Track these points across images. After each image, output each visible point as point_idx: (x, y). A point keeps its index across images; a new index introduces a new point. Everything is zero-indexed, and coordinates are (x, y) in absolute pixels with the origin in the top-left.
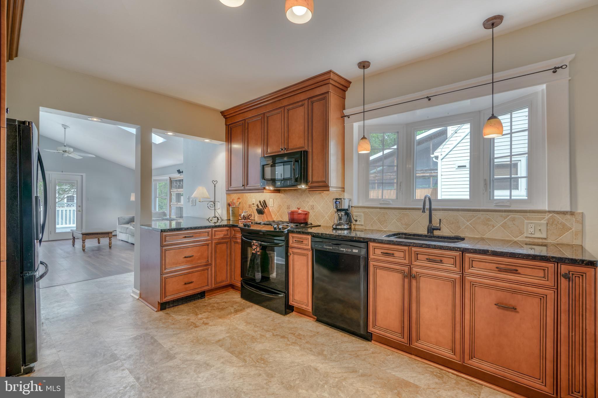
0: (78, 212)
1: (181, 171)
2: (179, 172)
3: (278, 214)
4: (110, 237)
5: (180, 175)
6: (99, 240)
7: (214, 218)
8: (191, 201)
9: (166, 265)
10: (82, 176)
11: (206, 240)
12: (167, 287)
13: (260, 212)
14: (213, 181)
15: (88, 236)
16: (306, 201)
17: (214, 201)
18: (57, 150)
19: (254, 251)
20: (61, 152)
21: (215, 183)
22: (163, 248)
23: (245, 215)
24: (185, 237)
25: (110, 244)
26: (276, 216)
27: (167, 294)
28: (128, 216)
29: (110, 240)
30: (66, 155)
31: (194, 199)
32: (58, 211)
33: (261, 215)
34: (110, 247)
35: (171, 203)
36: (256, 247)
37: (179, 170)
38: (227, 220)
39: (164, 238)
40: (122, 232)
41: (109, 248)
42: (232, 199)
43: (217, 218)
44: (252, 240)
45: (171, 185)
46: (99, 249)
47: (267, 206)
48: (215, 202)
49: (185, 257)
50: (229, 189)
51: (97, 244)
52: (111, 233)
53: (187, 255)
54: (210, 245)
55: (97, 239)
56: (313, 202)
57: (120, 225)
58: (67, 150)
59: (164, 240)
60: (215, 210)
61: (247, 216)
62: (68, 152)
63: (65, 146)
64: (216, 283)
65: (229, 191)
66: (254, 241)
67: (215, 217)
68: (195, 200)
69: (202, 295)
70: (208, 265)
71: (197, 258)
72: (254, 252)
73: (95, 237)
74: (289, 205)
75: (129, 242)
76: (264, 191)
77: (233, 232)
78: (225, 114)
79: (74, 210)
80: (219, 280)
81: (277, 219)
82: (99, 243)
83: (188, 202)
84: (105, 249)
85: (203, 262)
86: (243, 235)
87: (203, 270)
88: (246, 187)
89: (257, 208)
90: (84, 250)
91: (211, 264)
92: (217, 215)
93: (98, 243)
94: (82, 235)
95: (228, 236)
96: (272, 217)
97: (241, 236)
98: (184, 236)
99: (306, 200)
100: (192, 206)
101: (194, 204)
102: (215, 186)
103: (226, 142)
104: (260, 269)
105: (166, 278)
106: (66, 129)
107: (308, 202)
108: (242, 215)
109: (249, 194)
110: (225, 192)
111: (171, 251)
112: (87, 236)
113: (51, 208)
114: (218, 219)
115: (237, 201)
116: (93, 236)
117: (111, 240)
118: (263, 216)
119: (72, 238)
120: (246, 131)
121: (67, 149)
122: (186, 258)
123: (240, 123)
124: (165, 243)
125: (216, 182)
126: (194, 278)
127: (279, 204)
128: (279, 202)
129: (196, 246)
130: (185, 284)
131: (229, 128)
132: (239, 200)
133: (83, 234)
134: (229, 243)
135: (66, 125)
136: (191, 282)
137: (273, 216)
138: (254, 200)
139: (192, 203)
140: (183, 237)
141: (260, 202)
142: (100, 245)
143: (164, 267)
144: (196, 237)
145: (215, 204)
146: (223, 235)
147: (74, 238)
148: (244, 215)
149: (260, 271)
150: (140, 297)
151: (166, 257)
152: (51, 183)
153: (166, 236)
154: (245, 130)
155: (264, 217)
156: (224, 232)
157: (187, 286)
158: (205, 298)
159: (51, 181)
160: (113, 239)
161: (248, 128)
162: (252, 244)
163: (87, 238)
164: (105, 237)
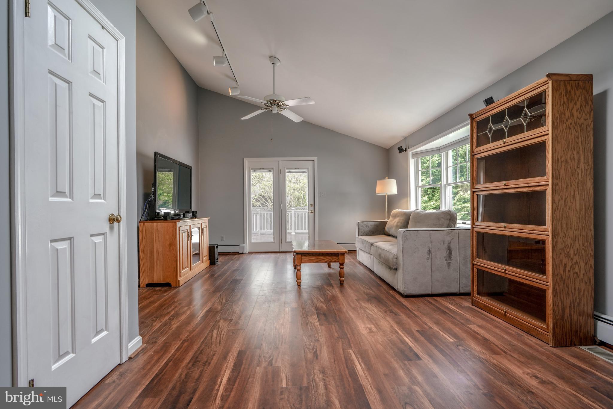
0: (310, 213)
4: (341, 262)
10: (314, 161)
20: (269, 104)
25: (341, 275)
29: (341, 267)
34: (342, 285)
37: (492, 97)
40: (363, 250)
52: (344, 253)
55: (327, 263)
57: (362, 237)
58: (276, 99)
62: (278, 104)
63: (274, 94)
73: (315, 261)
75: (375, 272)
106: (275, 66)
113: (281, 208)
116: (314, 257)
117: (343, 266)
133: (297, 253)
135: (274, 55)
152: (281, 173)
159: (281, 170)
163: (303, 261)
164: (333, 261)
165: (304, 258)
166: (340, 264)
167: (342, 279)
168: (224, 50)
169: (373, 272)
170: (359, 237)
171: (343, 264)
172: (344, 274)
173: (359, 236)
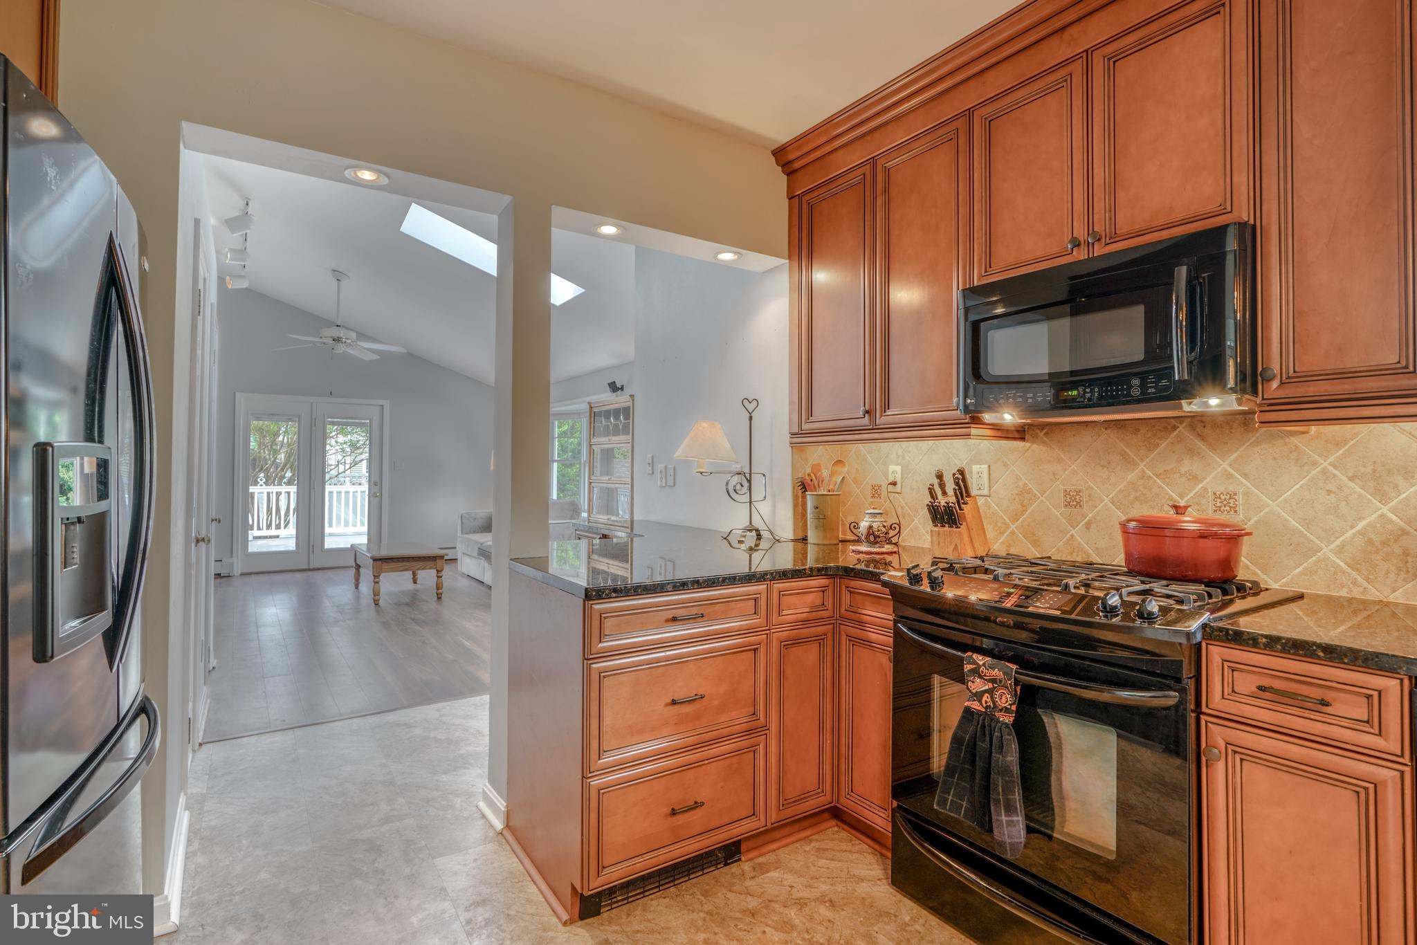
0: (372, 498)
1: (619, 385)
2: (614, 387)
3: (1013, 527)
4: (439, 569)
5: (617, 396)
6: (414, 574)
7: (748, 533)
8: (661, 472)
9: (605, 738)
10: (383, 406)
11: (750, 631)
12: (606, 828)
13: (945, 517)
14: (746, 402)
15: (387, 564)
16: (1181, 476)
17: (747, 470)
18: (321, 338)
19: (980, 701)
20: (330, 341)
21: (750, 406)
22: (594, 666)
23: (875, 525)
24: (674, 619)
25: (439, 586)
26: (1002, 533)
27: (608, 859)
28: (484, 509)
29: (438, 577)
30: (340, 349)
31: (669, 466)
32: (331, 493)
33: (947, 528)
34: (439, 598)
35: (593, 478)
36: (990, 685)
37: (614, 382)
38: (793, 541)
39: (596, 622)
40: (469, 553)
41: (436, 598)
42: (809, 464)
43: (757, 530)
44: (964, 648)
45: (592, 425)
46: (413, 600)
47: (969, 495)
48: (750, 474)
49: (674, 702)
50: (805, 426)
51: (410, 586)
52: (443, 557)
53: (680, 693)
54: (762, 649)
55: (411, 572)
56: (1229, 476)
57: (467, 536)
58: (342, 336)
59: (596, 631)
60: (750, 502)
61: (884, 530)
62: (345, 342)
63: (338, 326)
64: (784, 803)
65: (802, 437)
66: (980, 659)
67: (750, 531)
68: (674, 468)
69: (731, 852)
70: (755, 730)
71: (716, 703)
72: (975, 705)
73: (402, 568)
74: (1078, 492)
75: (485, 581)
76: (974, 431)
77: (846, 597)
78: (792, 157)
79: (363, 492)
80: (790, 793)
81: (1009, 546)
82: (415, 582)
83: (649, 474)
84: (427, 602)
85: (738, 718)
86: (901, 618)
87: (738, 752)
88: (881, 416)
89: (930, 499)
90: (376, 603)
91: (765, 727)
92: (758, 523)
93: (412, 580)
94: (372, 560)
95: (824, 614)
96: (986, 538)
97: (891, 618)
98: (670, 614)
99: (1183, 469)
100: (661, 487)
101: (671, 482)
102: (751, 418)
103: (790, 257)
104: (1017, 796)
105: (603, 793)
106: (341, 283)
107: (1195, 479)
108: (864, 525)
109: (873, 446)
110: (786, 438)
111: (622, 678)
112: (385, 564)
113: (314, 488)
114: (759, 537)
115: (832, 474)
116: (401, 564)
117: (441, 577)
118: (960, 532)
119: (354, 565)
120: (880, 201)
121: (341, 333)
122: (676, 707)
123: (851, 176)
124: (600, 645)
125: (755, 403)
126: (707, 784)
127: (1021, 483)
128: (1018, 478)
129: (713, 654)
130: (674, 813)
131: (805, 206)
132: (839, 469)
133: (375, 560)
134: (829, 642)
135: (341, 270)
136: (697, 805)
137: (990, 534)
138: (898, 468)
139: (661, 478)
140: (667, 621)
141: (940, 476)
142: (418, 586)
143: (594, 744)
144: (713, 618)
145: (749, 481)
146: (807, 610)
147: (358, 567)
148: (871, 527)
149: (1019, 805)
150: (507, 826)
151: (604, 701)
152: (315, 425)
153: (605, 618)
154: (875, 198)
155: (961, 538)
156: (810, 598)
157: (680, 820)
158: (740, 860)
159: (315, 420)
160: (447, 572)
161: (887, 190)
162: (967, 667)
163: (383, 570)
164: (428, 567)
165: (385, 565)
166: (438, 571)
167: (440, 591)
168: (246, 240)
169: (483, 583)
170: (463, 536)
171: (442, 570)
172: (442, 585)
173: (462, 533)
